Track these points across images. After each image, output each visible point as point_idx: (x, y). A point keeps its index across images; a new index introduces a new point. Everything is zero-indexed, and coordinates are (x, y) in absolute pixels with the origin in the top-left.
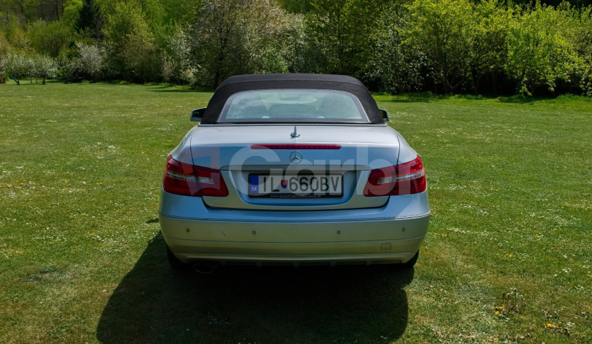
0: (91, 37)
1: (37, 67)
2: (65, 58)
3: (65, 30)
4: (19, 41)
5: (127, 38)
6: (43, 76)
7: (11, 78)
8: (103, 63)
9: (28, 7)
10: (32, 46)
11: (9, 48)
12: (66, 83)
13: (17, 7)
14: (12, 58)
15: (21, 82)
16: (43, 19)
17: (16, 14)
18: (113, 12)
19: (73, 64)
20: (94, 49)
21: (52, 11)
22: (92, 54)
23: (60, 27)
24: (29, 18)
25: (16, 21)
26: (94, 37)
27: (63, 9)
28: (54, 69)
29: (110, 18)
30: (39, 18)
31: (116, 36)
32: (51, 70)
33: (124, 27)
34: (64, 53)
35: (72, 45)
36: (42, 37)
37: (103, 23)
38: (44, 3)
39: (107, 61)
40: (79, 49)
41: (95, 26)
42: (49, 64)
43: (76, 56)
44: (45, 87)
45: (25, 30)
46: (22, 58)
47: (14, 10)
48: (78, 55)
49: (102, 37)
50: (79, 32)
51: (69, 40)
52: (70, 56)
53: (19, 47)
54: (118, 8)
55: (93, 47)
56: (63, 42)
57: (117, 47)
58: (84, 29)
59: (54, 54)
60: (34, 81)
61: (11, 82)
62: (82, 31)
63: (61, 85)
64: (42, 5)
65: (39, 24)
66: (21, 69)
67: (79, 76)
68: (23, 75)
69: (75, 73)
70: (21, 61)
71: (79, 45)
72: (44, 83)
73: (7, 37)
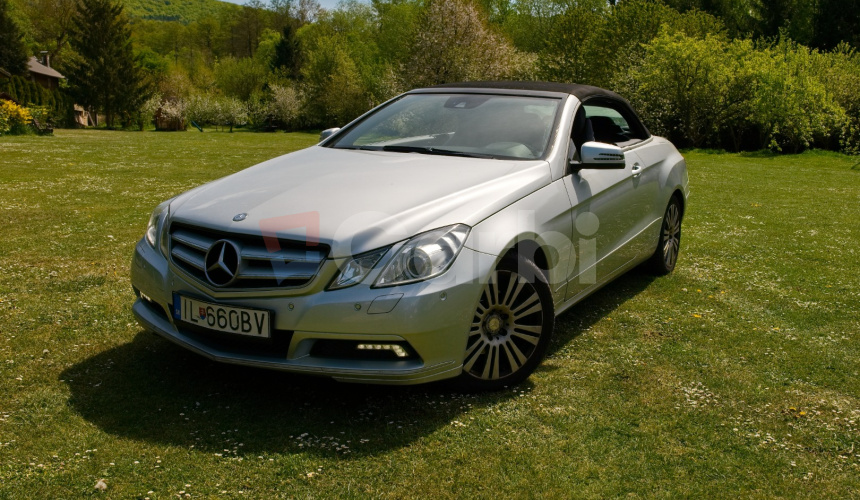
0: (288, 77)
1: (224, 112)
2: (257, 104)
3: (259, 70)
4: (204, 82)
5: (329, 79)
6: (231, 124)
7: (194, 125)
8: (300, 109)
9: (217, 40)
10: (219, 87)
11: (192, 90)
12: (256, 132)
13: (203, 41)
14: (196, 101)
15: (205, 130)
16: (234, 55)
17: (202, 50)
18: (314, 48)
19: (266, 109)
20: (291, 91)
21: (244, 46)
22: (288, 98)
23: (252, 66)
24: (217, 54)
25: (201, 57)
26: (292, 77)
27: (257, 43)
28: (244, 115)
29: (311, 55)
30: (228, 55)
31: (317, 76)
32: (240, 116)
33: (327, 66)
34: (256, 96)
35: (265, 87)
36: (231, 78)
37: (303, 60)
38: (235, 36)
39: (304, 107)
40: (273, 92)
41: (293, 65)
42: (237, 108)
43: (270, 100)
44: (232, 135)
45: (212, 68)
46: (207, 101)
48: (272, 100)
49: (301, 78)
50: (273, 72)
51: (263, 81)
52: (262, 101)
53: (204, 88)
54: (320, 43)
55: (290, 90)
56: (255, 84)
57: (318, 90)
58: (279, 68)
59: (245, 97)
60: (220, 130)
61: (193, 130)
62: (276, 69)
63: (251, 134)
64: (232, 38)
65: (229, 60)
66: (205, 114)
67: (272, 124)
68: (208, 122)
69: (268, 121)
70: (206, 105)
71: (274, 87)
72: (231, 131)
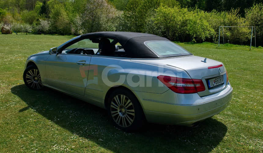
0: (45, 17)
1: (24, 28)
2: (35, 25)
3: (36, 14)
4: (18, 18)
5: (58, 18)
6: (27, 32)
7: (14, 32)
8: (49, 27)
9: (21, 5)
10: (22, 20)
11: (14, 21)
12: (35, 34)
13: (17, 5)
14: (15, 25)
15: (18, 34)
16: (27, 10)
17: (17, 8)
18: (53, 8)
19: (38, 27)
20: (46, 22)
21: (30, 7)
22: (45, 24)
23: (34, 13)
24: (22, 9)
25: (16, 10)
26: (46, 17)
27: (35, 6)
28: (31, 29)
29: (52, 10)
30: (25, 9)
31: (54, 17)
32: (29, 29)
33: (57, 14)
34: (35, 23)
35: (38, 20)
36: (27, 17)
37: (50, 12)
39: (50, 27)
40: (40, 22)
41: (47, 13)
42: (28, 27)
43: (39, 24)
44: (27, 36)
45: (20, 14)
46: (19, 24)
47: (16, 6)
48: (40, 24)
49: (49, 17)
50: (40, 15)
51: (37, 18)
52: (37, 24)
53: (17, 20)
54: (55, 7)
55: (46, 21)
56: (34, 19)
57: (55, 21)
58: (42, 14)
59: (31, 23)
60: (23, 34)
61: (14, 34)
62: (41, 14)
63: (33, 35)
64: (27, 4)
65: (26, 11)
66: (18, 28)
67: (40, 32)
68: (19, 31)
69: (38, 31)
70: (18, 26)
71: (41, 20)
72: (27, 34)
73: (13, 16)
